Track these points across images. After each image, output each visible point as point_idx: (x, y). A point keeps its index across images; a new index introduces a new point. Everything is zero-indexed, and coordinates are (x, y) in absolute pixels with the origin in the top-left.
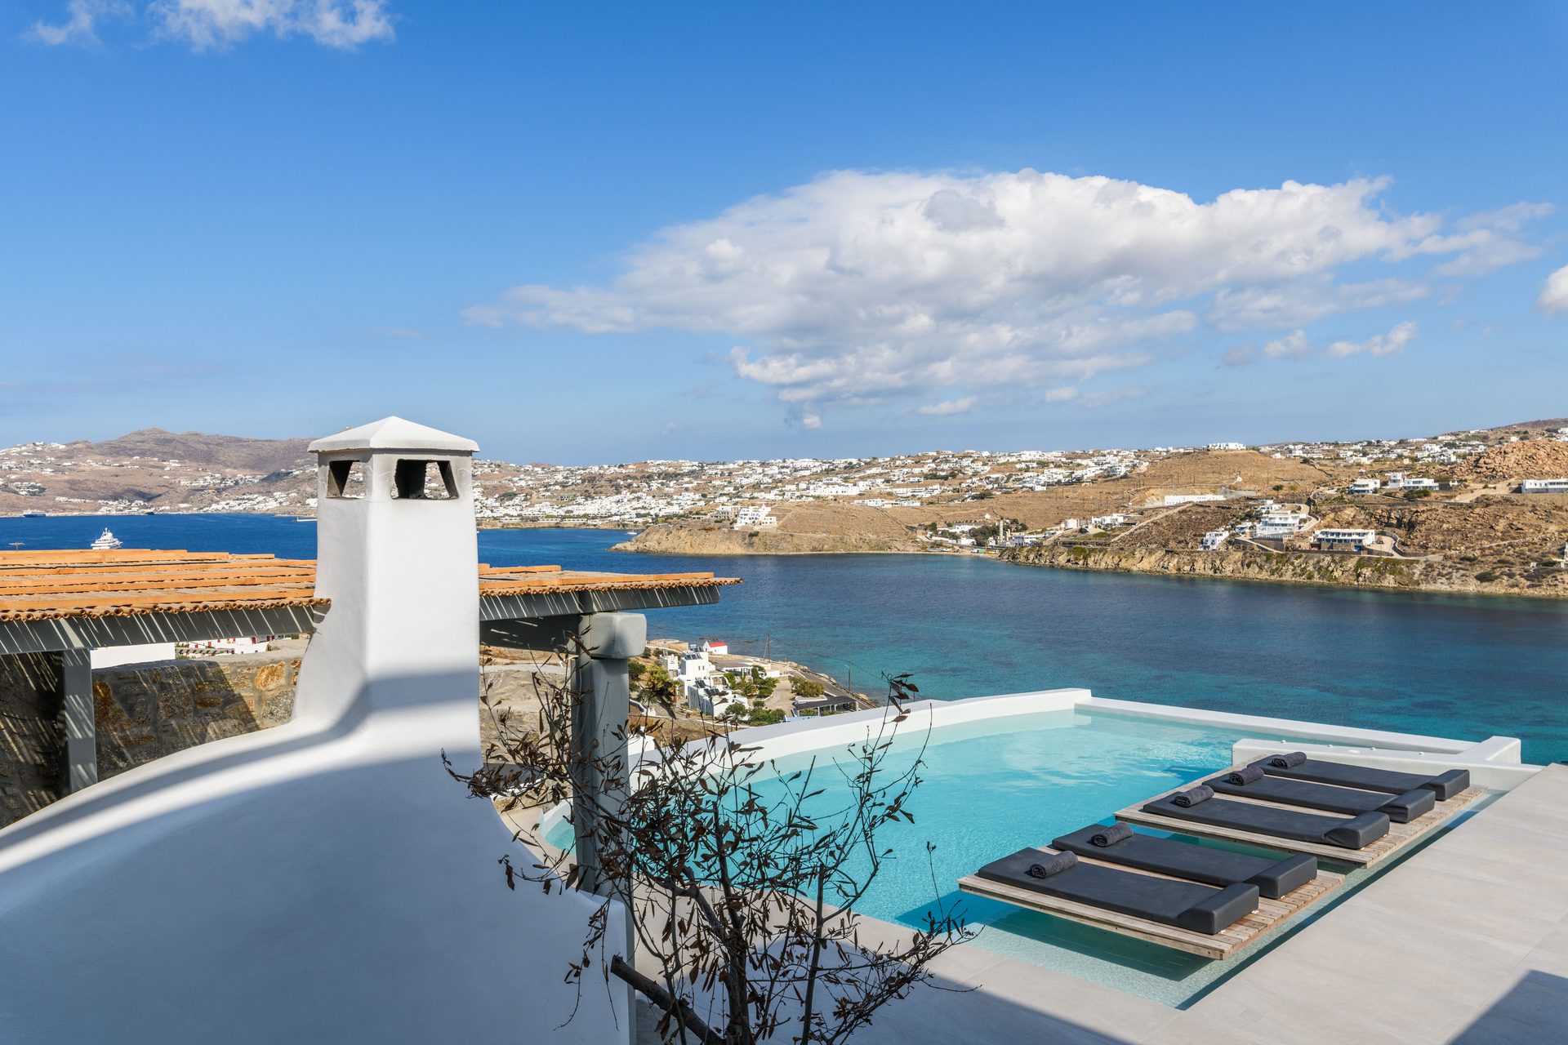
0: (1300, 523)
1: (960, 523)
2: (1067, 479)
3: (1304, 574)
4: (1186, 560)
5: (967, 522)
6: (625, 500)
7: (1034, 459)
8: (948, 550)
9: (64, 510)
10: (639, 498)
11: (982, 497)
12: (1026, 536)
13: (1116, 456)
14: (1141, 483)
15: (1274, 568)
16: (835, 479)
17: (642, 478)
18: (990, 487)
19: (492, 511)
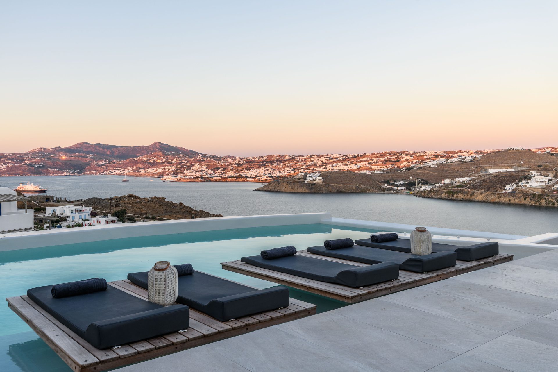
0: (548, 181)
1: (399, 180)
2: (446, 162)
3: (550, 203)
4: (497, 197)
5: (403, 180)
6: (263, 171)
7: (432, 154)
8: (394, 191)
9: (51, 173)
10: (268, 170)
13: (468, 153)
14: (478, 164)
15: (537, 200)
16: (348, 162)
17: (270, 162)
18: (413, 165)
19: (210, 175)
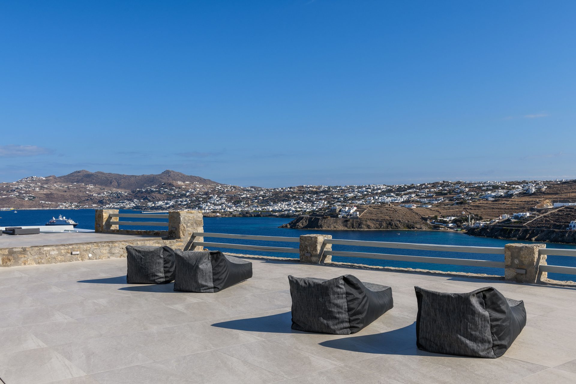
1: (449, 216)
2: (505, 195)
4: (559, 235)
6: (292, 204)
8: (442, 229)
9: (43, 207)
11: (461, 203)
12: (481, 223)
16: (392, 194)
17: (300, 193)
